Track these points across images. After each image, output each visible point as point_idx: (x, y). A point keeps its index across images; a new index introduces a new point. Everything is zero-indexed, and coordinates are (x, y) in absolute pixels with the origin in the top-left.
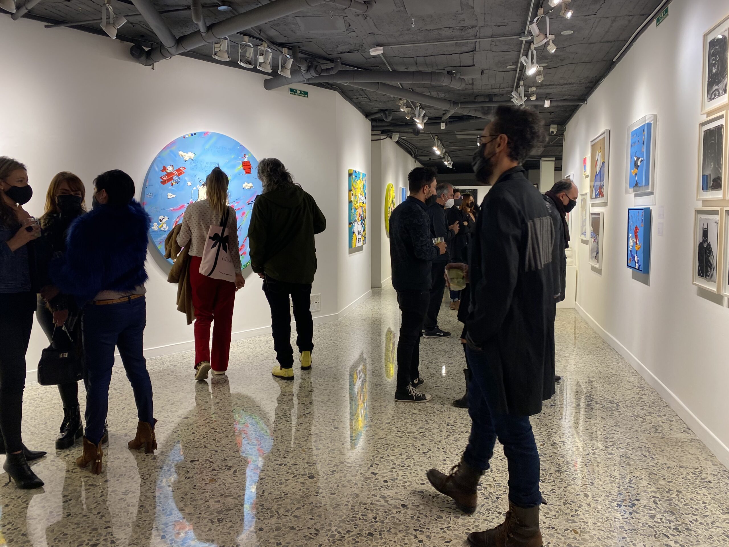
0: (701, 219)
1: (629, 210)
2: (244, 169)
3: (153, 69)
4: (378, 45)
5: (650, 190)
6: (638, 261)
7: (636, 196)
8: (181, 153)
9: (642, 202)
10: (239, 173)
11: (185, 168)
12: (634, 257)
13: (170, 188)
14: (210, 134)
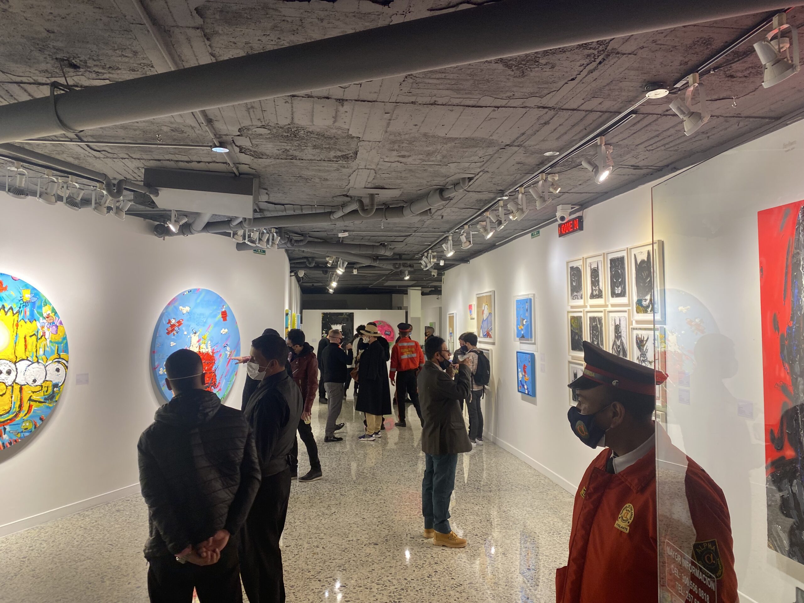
0: (572, 367)
1: (517, 352)
2: (222, 317)
3: (164, 239)
4: (345, 231)
5: (533, 342)
6: (527, 389)
7: (521, 343)
8: (181, 307)
9: (526, 348)
10: (219, 321)
11: (183, 320)
12: (523, 386)
13: (172, 337)
14: (200, 290)
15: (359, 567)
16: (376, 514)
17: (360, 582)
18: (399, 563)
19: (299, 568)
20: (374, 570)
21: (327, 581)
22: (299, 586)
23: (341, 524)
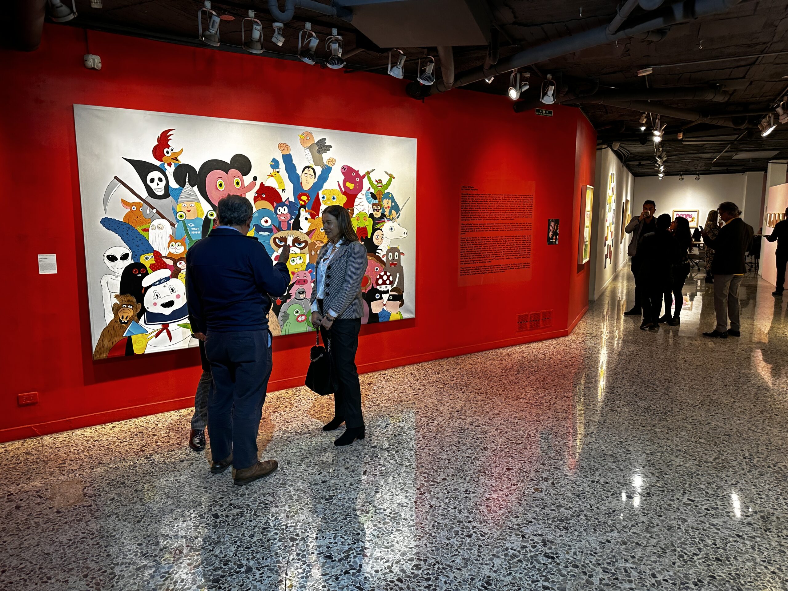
3: (423, 102)
4: (648, 66)
15: (589, 530)
16: (647, 448)
17: (579, 557)
18: (653, 541)
19: (507, 506)
20: (608, 541)
21: (532, 540)
22: (492, 537)
23: (593, 453)
